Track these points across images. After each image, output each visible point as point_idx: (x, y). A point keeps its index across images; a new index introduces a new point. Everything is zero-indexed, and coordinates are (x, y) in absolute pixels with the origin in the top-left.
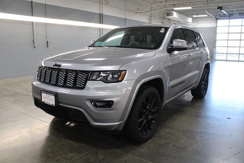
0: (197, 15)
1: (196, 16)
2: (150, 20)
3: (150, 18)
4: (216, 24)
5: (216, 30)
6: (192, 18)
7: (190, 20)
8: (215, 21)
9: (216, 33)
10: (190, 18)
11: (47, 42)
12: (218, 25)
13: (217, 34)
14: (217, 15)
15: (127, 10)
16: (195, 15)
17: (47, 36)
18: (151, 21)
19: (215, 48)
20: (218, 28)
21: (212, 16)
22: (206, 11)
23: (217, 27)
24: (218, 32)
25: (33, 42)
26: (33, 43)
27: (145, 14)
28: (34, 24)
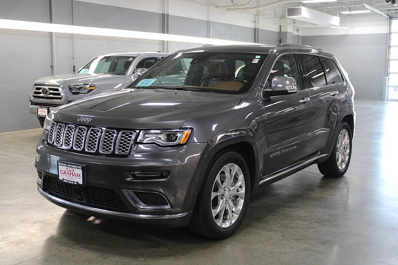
0: (350, 11)
1: (347, 13)
2: (255, 22)
3: (255, 17)
4: (389, 27)
5: (390, 39)
6: (341, 16)
7: (335, 20)
8: (386, 22)
9: (389, 47)
10: (335, 17)
11: (74, 67)
12: (392, 31)
13: (392, 49)
14: (392, 10)
15: (212, 5)
16: (345, 10)
17: (75, 57)
18: (258, 23)
19: (388, 75)
20: (392, 36)
21: (380, 12)
22: (364, 5)
23: (390, 33)
24: (392, 43)
25: (52, 67)
26: (51, 69)
27: (246, 12)
28: (54, 36)
